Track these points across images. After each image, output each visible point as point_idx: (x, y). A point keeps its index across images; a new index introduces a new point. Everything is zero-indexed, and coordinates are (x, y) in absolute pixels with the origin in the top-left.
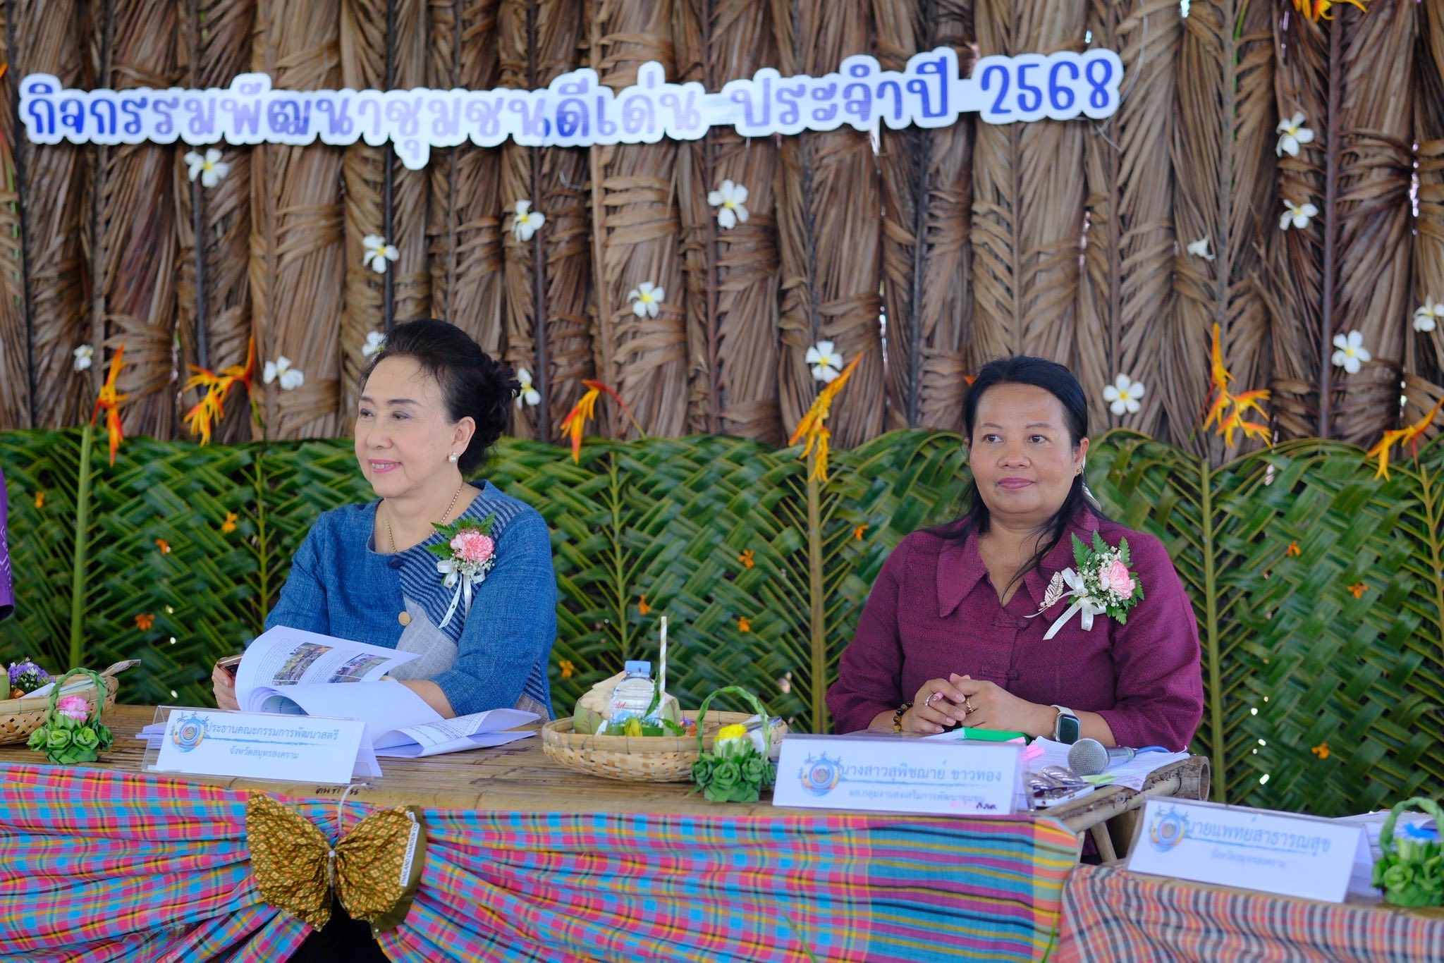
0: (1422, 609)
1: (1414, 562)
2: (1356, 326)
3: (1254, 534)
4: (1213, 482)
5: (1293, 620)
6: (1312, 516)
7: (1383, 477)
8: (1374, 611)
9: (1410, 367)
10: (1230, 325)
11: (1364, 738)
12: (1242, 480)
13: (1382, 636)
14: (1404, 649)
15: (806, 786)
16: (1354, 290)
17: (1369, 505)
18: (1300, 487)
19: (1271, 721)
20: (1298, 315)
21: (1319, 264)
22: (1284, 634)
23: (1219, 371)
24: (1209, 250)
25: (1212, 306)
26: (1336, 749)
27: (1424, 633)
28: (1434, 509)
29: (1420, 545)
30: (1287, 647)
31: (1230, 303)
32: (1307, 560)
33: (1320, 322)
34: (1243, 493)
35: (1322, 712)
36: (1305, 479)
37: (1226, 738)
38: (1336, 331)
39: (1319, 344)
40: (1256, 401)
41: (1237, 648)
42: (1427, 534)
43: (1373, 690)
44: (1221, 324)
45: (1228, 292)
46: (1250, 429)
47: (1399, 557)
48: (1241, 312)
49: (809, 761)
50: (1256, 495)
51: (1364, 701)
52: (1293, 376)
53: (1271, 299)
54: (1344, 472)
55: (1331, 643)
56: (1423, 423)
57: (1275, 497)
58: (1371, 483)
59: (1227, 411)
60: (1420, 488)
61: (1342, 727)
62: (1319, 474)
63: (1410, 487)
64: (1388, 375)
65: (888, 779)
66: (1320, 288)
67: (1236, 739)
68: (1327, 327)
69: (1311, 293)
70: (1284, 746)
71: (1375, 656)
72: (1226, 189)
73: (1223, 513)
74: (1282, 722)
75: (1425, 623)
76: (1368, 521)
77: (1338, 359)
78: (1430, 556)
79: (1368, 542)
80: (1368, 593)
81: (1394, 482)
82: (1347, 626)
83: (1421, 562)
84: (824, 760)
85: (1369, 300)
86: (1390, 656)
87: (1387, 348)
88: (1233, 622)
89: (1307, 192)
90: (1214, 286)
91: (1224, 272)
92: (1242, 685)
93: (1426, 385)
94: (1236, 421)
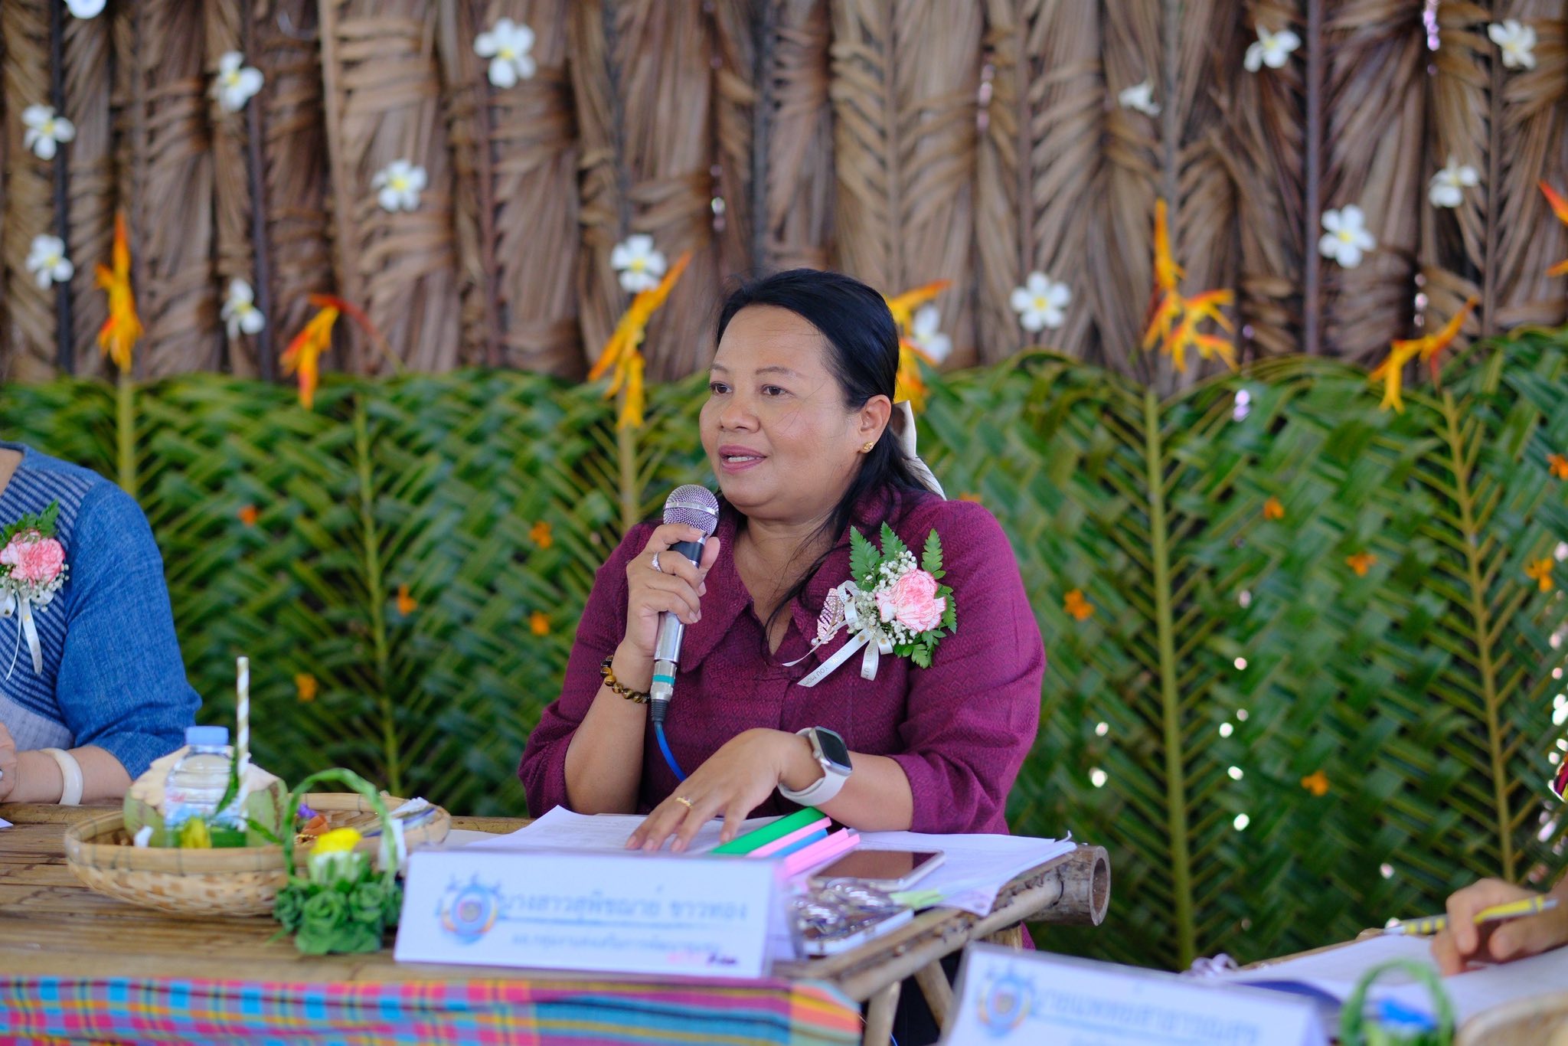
0: (1450, 588)
1: (1437, 524)
2: (1353, 199)
3: (1219, 489)
4: (1163, 419)
5: (1273, 606)
6: (1297, 463)
7: (1392, 408)
8: (1386, 593)
9: (1429, 255)
10: (1183, 202)
11: (1372, 766)
12: (1200, 415)
13: (1395, 626)
14: (1425, 643)
15: (447, 929)
16: (1349, 150)
17: (1375, 447)
18: (1280, 423)
19: (1247, 743)
20: (1275, 189)
21: (1300, 115)
22: (1261, 625)
23: (1166, 267)
24: (1153, 99)
25: (1158, 178)
26: (1336, 780)
27: (1453, 621)
28: (1464, 451)
29: (1444, 500)
30: (1266, 642)
31: (1183, 171)
32: (1291, 523)
33: (1303, 193)
34: (1203, 432)
35: (1314, 731)
36: (1288, 413)
37: (1187, 768)
38: (1326, 205)
39: (1302, 225)
40: (1218, 307)
41: (1200, 646)
42: (1454, 484)
43: (1385, 700)
44: (1168, 201)
45: (1178, 158)
46: (1206, 346)
47: (1417, 517)
48: (1198, 184)
49: (452, 888)
50: (1221, 435)
51: (1372, 714)
52: (1269, 271)
53: (1238, 169)
54: (1341, 401)
55: (1325, 637)
56: (1447, 332)
57: (1244, 440)
58: (1377, 416)
59: (1177, 321)
60: (1443, 422)
61: (1343, 752)
62: (1305, 405)
63: (1429, 421)
64: (1399, 267)
65: (572, 916)
66: (1302, 148)
67: (1200, 769)
68: (1313, 202)
69: (1291, 156)
70: (1267, 779)
71: (1387, 653)
72: (1173, 17)
73: (1175, 463)
74: (1262, 746)
75: (1454, 607)
76: (1373, 467)
77: (1328, 246)
78: (1458, 513)
79: (1374, 497)
80: (1374, 567)
81: (1407, 416)
82: (1347, 612)
83: (1446, 524)
84: (474, 887)
85: (1369, 165)
86: (1407, 653)
87: (1397, 231)
88: (1192, 611)
89: (1283, 17)
90: (1160, 150)
91: (1173, 129)
92: (1206, 697)
93: (1450, 280)
94: (1188, 334)
